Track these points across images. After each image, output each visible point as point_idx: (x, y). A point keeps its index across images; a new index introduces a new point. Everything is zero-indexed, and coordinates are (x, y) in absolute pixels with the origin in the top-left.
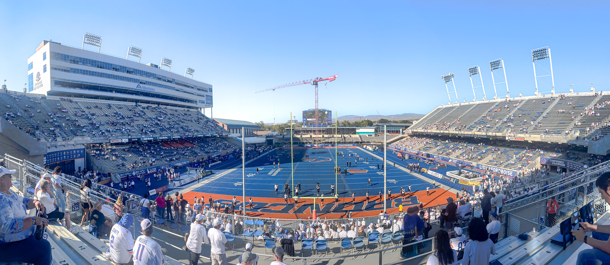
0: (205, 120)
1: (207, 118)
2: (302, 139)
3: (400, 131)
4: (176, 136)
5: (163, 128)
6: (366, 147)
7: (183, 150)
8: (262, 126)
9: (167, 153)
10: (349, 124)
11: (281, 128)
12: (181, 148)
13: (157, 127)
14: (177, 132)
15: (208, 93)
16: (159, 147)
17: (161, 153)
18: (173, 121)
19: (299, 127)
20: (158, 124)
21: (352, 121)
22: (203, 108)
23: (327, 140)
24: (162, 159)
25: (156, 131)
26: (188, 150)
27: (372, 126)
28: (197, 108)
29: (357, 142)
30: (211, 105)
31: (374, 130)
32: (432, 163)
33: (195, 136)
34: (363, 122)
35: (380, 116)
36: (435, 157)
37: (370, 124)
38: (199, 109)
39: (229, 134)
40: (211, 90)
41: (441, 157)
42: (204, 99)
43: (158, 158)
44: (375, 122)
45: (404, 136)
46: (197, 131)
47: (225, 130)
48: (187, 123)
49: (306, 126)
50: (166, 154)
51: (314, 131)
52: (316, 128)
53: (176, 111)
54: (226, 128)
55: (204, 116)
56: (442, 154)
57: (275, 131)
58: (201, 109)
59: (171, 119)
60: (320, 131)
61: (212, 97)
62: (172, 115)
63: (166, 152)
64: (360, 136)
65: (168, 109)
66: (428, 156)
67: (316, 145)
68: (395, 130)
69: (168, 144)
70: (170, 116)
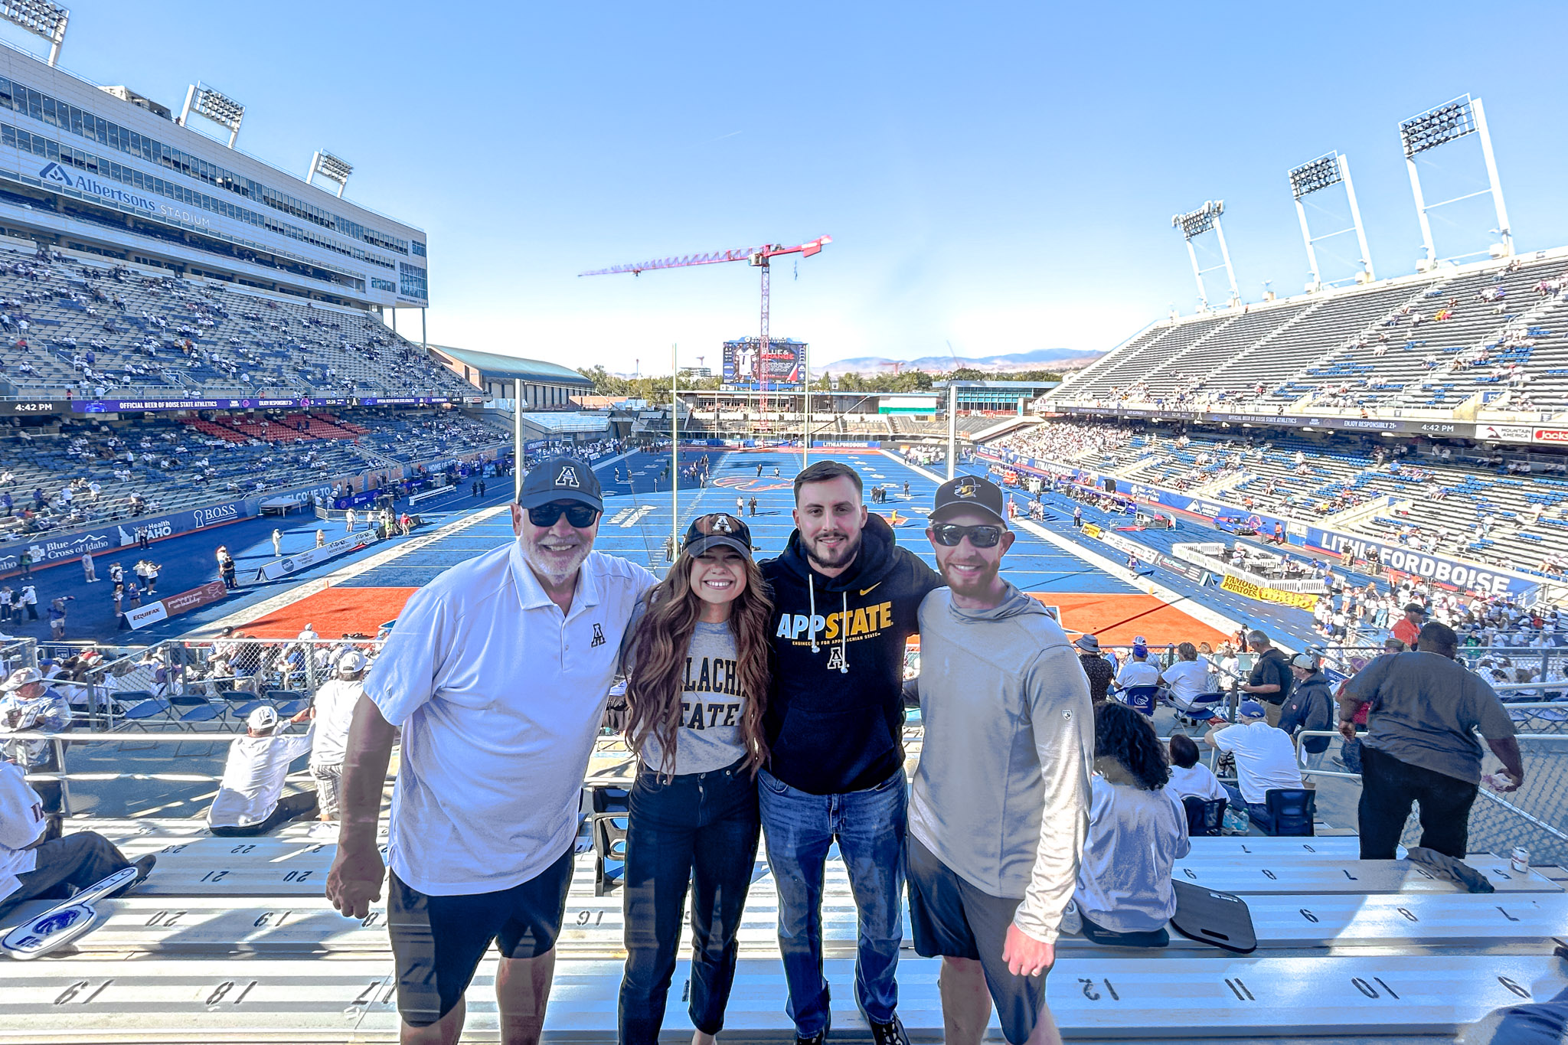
0: (397, 348)
1: (405, 343)
2: (720, 424)
3: (1016, 404)
4: (274, 400)
5: (204, 367)
6: (908, 452)
7: (305, 452)
8: (598, 380)
9: (229, 462)
10: (860, 384)
11: (659, 390)
12: (297, 443)
13: (171, 361)
14: (273, 384)
15: (412, 259)
16: (185, 439)
17: (198, 464)
18: (258, 344)
19: (712, 388)
20: (180, 349)
21: (870, 374)
22: (388, 307)
23: (791, 430)
24: (203, 485)
25: (166, 375)
26: (325, 449)
27: (928, 390)
28: (365, 306)
29: (883, 438)
30: (421, 300)
31: (934, 400)
32: (1123, 509)
33: (355, 403)
34: (902, 377)
35: (955, 359)
36: (1134, 490)
37: (923, 383)
38: (375, 310)
39: (488, 398)
40: (421, 250)
41: (1157, 491)
42: (394, 276)
43: (180, 482)
44: (938, 378)
45: (1028, 419)
46: (365, 385)
47: (471, 388)
48: (322, 356)
49: (731, 388)
50: (223, 467)
51: (757, 402)
52: (762, 394)
53: (270, 305)
54: (475, 379)
55: (393, 335)
56: (1165, 483)
57: (639, 397)
58: (380, 308)
59: (248, 333)
60: (771, 402)
61: (424, 272)
62: (253, 319)
63: (221, 456)
64: (891, 419)
65: (230, 295)
66: (1111, 485)
67: (761, 443)
68: (1003, 401)
69: (231, 428)
70: (241, 322)
